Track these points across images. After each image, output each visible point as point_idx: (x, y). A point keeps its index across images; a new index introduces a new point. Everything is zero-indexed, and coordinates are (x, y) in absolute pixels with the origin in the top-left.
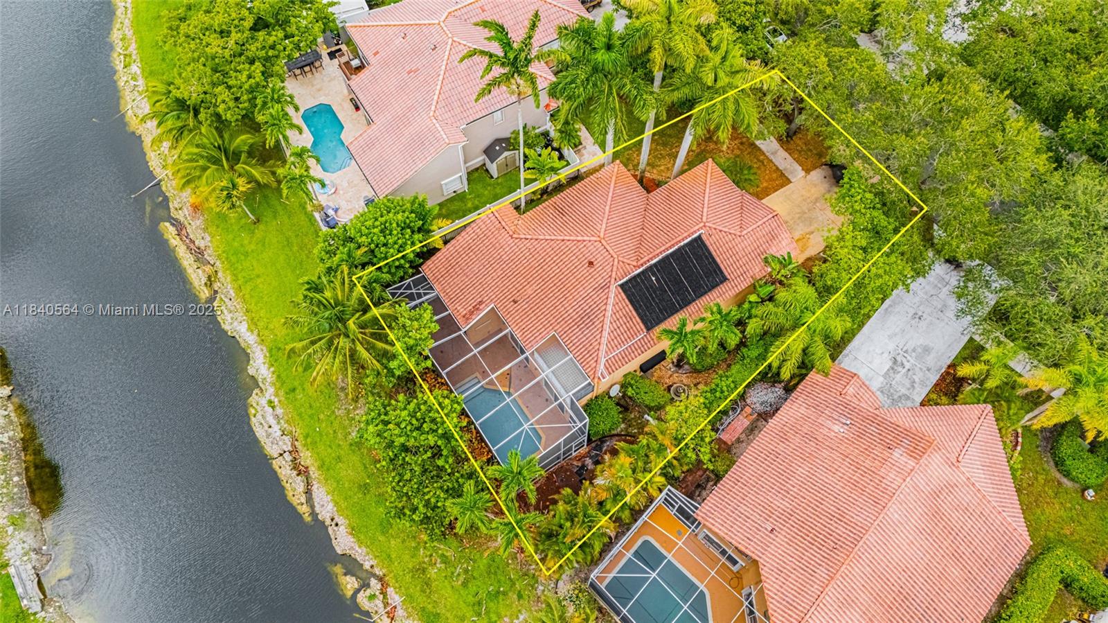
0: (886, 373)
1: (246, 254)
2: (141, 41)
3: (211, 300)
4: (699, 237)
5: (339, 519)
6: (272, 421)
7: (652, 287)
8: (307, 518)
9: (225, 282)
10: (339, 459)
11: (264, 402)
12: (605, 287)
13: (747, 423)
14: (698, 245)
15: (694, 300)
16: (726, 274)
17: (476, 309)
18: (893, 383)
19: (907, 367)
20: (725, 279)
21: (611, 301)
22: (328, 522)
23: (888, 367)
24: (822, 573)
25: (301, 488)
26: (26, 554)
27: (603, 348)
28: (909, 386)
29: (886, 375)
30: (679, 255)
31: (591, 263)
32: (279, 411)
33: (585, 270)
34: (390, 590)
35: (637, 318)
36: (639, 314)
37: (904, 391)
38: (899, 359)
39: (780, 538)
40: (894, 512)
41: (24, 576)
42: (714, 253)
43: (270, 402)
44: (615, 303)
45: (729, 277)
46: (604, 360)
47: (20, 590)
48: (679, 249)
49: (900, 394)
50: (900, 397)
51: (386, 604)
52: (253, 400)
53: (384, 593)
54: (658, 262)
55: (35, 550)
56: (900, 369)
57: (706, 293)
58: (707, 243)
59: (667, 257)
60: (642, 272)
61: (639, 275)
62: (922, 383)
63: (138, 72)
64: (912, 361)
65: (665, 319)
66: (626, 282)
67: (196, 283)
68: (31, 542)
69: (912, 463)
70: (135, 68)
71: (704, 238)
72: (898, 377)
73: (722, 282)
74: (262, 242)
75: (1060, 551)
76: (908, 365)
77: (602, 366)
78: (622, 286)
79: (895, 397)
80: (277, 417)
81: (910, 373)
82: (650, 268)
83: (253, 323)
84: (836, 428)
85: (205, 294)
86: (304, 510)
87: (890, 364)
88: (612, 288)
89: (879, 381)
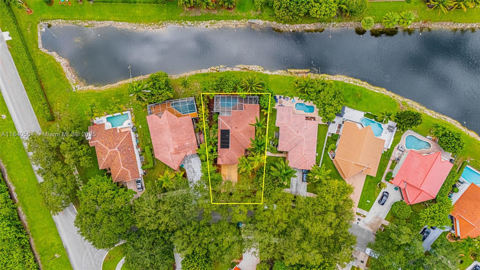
1: (290, 81)
2: (358, 87)
3: (287, 71)
5: (232, 70)
6: (255, 69)
7: (226, 135)
8: (236, 66)
9: (289, 75)
10: (241, 75)
11: (260, 69)
12: (231, 127)
13: (202, 140)
14: (228, 147)
17: (245, 108)
20: (221, 148)
21: (228, 127)
24: (171, 123)
25: (241, 67)
27: (222, 121)
29: (193, 169)
30: (228, 143)
31: (236, 128)
32: (256, 71)
33: (236, 126)
34: (216, 72)
36: (224, 130)
37: (189, 169)
39: (179, 123)
40: (171, 139)
42: (225, 149)
43: (259, 70)
47: (252, 20)
51: (215, 70)
52: (262, 68)
53: (216, 70)
54: (229, 138)
55: (259, 24)
57: (221, 143)
58: (227, 149)
59: (229, 140)
61: (229, 134)
62: (188, 173)
63: (350, 83)
65: (221, 134)
66: (229, 131)
67: (292, 70)
68: (261, 24)
69: (175, 147)
70: (352, 82)
71: (229, 149)
72: (192, 170)
74: (291, 85)
75: (152, 166)
76: (193, 173)
77: (220, 119)
80: (256, 70)
82: (229, 136)
83: (275, 75)
84: (187, 144)
85: (289, 70)
86: (238, 66)
88: (230, 128)
89: (193, 166)
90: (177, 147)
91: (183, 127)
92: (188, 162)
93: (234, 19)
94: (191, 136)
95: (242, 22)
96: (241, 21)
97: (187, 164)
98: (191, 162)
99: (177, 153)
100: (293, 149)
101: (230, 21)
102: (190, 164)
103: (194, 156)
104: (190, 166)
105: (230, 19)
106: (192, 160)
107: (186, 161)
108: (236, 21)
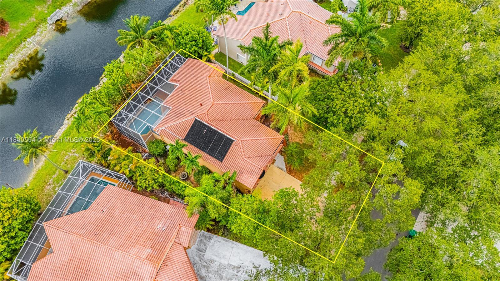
0: (231, 265)
3: (171, 16)
4: (233, 141)
5: (101, 86)
7: (202, 132)
12: (193, 114)
14: (229, 142)
15: (206, 152)
16: (224, 160)
18: (227, 269)
19: (238, 274)
20: (221, 161)
21: (188, 119)
22: (99, 84)
23: (234, 264)
24: (83, 231)
26: (66, 12)
27: (168, 125)
28: (228, 277)
29: (230, 265)
30: (222, 137)
31: (201, 105)
33: (198, 103)
35: (187, 133)
36: (188, 133)
37: (224, 276)
38: (241, 269)
39: (99, 215)
41: (58, 14)
42: (229, 151)
44: (187, 121)
45: (223, 162)
46: (163, 128)
47: (52, 15)
48: (224, 135)
49: (222, 274)
50: (220, 274)
54: (213, 129)
55: (68, 14)
56: (236, 271)
57: (211, 156)
58: (232, 146)
59: (217, 132)
60: (206, 125)
61: (204, 124)
64: (242, 276)
65: (192, 144)
66: (198, 121)
67: (175, 10)
68: (70, 12)
71: (234, 143)
72: (231, 271)
73: (219, 160)
76: (239, 274)
77: (161, 129)
78: (196, 120)
79: (219, 272)
81: (235, 276)
82: (209, 127)
84: (160, 226)
85: (172, 13)
87: (237, 265)
88: (193, 117)
89: (225, 262)
90: (149, 251)
91: (117, 212)
92: (208, 268)
93: (26, 38)
94: (151, 208)
95: (41, 33)
96: (38, 33)
97: (210, 275)
98: (212, 261)
99: (164, 264)
100: (307, 39)
101: (22, 46)
102: (214, 267)
103: (203, 247)
104: (219, 269)
105: (19, 44)
106: (209, 255)
107: (203, 272)
108: (32, 38)
